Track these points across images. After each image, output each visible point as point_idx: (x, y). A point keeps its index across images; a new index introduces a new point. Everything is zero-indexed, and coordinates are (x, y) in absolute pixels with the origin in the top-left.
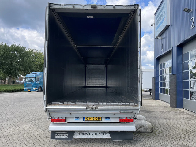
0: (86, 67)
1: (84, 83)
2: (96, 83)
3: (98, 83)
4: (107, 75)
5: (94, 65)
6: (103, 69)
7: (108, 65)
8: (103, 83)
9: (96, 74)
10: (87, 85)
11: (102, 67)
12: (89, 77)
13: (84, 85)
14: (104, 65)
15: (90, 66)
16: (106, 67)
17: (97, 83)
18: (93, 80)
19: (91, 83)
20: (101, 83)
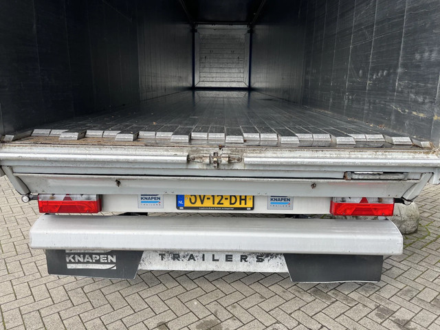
0: (194, 31)
1: (191, 78)
2: (222, 79)
3: (228, 79)
4: (254, 54)
5: (216, 26)
6: (243, 37)
7: (257, 27)
8: (241, 80)
9: (221, 53)
10: (198, 84)
11: (240, 31)
12: (203, 60)
13: (191, 83)
14: (246, 26)
15: (207, 30)
16: (251, 32)
17: (225, 79)
18: (214, 70)
19: (208, 79)
20: (236, 79)
